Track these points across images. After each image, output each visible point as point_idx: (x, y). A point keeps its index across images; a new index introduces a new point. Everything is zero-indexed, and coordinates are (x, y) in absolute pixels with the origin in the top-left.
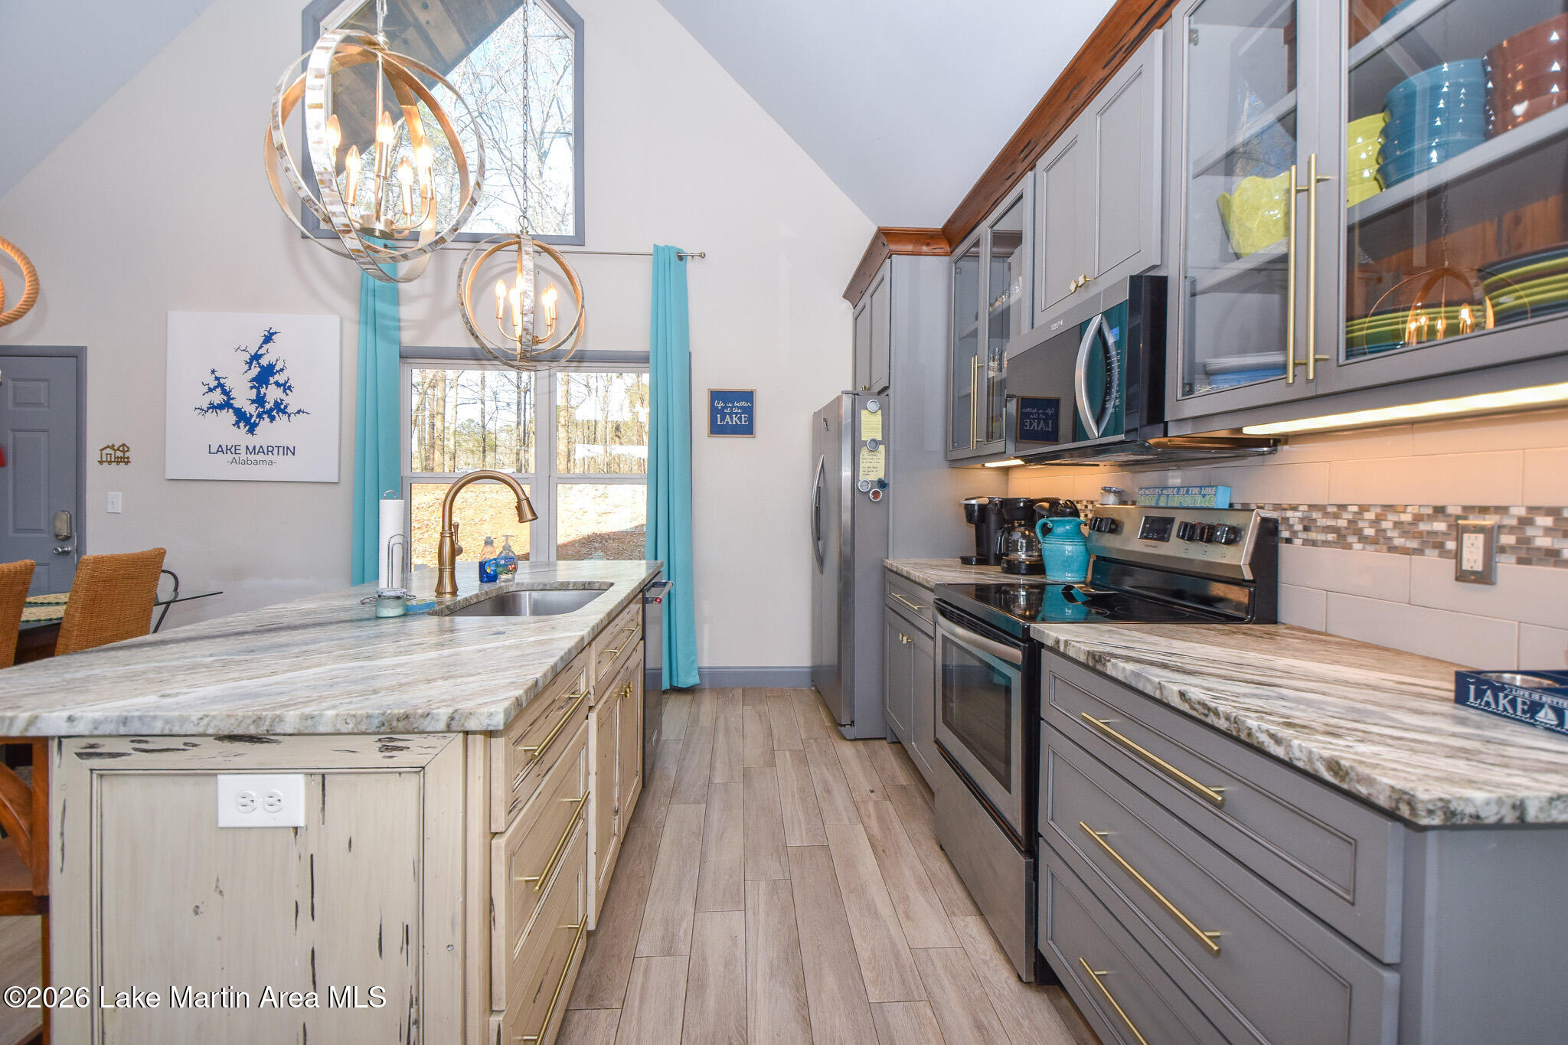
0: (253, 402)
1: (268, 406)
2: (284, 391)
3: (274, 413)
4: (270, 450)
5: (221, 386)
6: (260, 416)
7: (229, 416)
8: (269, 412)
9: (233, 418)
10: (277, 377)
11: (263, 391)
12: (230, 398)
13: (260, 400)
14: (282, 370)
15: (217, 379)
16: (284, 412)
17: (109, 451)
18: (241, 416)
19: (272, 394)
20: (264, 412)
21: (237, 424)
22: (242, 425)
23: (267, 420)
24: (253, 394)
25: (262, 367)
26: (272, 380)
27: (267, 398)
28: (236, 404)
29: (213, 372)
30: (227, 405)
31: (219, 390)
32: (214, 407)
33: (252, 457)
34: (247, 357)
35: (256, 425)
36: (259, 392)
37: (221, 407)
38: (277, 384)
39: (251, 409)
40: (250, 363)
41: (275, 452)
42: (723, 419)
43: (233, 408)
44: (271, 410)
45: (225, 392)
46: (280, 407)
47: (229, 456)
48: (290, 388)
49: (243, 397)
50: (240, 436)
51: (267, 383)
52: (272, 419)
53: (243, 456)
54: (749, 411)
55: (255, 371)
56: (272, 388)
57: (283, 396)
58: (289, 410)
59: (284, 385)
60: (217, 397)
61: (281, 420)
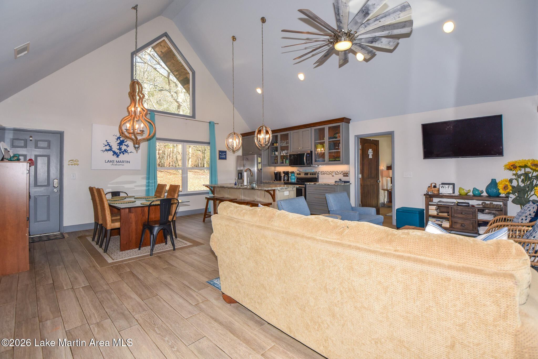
0: (118, 149)
1: (122, 151)
2: (127, 147)
3: (124, 152)
4: (123, 162)
5: (108, 144)
6: (120, 153)
7: (111, 153)
8: (123, 152)
9: (113, 153)
10: (125, 143)
11: (121, 147)
12: (111, 148)
13: (120, 149)
14: (126, 142)
15: (108, 143)
16: (127, 152)
17: (71, 161)
18: (115, 153)
19: (124, 147)
20: (121, 152)
21: (113, 155)
22: (115, 155)
23: (122, 154)
24: (118, 147)
25: (121, 140)
26: (123, 144)
27: (122, 148)
28: (113, 150)
29: (106, 141)
30: (111, 150)
31: (108, 146)
32: (106, 150)
33: (118, 164)
34: (117, 138)
35: (119, 155)
36: (120, 147)
37: (109, 150)
38: (125, 145)
39: (118, 151)
40: (117, 139)
41: (124, 162)
42: (221, 156)
43: (113, 151)
44: (123, 151)
45: (110, 146)
46: (125, 151)
47: (111, 163)
48: (128, 146)
49: (115, 148)
50: (115, 158)
51: (122, 145)
52: (124, 154)
53: (115, 163)
54: (226, 155)
55: (119, 141)
56: (123, 146)
57: (127, 148)
58: (128, 152)
59: (127, 145)
60: (108, 148)
61: (126, 154)
